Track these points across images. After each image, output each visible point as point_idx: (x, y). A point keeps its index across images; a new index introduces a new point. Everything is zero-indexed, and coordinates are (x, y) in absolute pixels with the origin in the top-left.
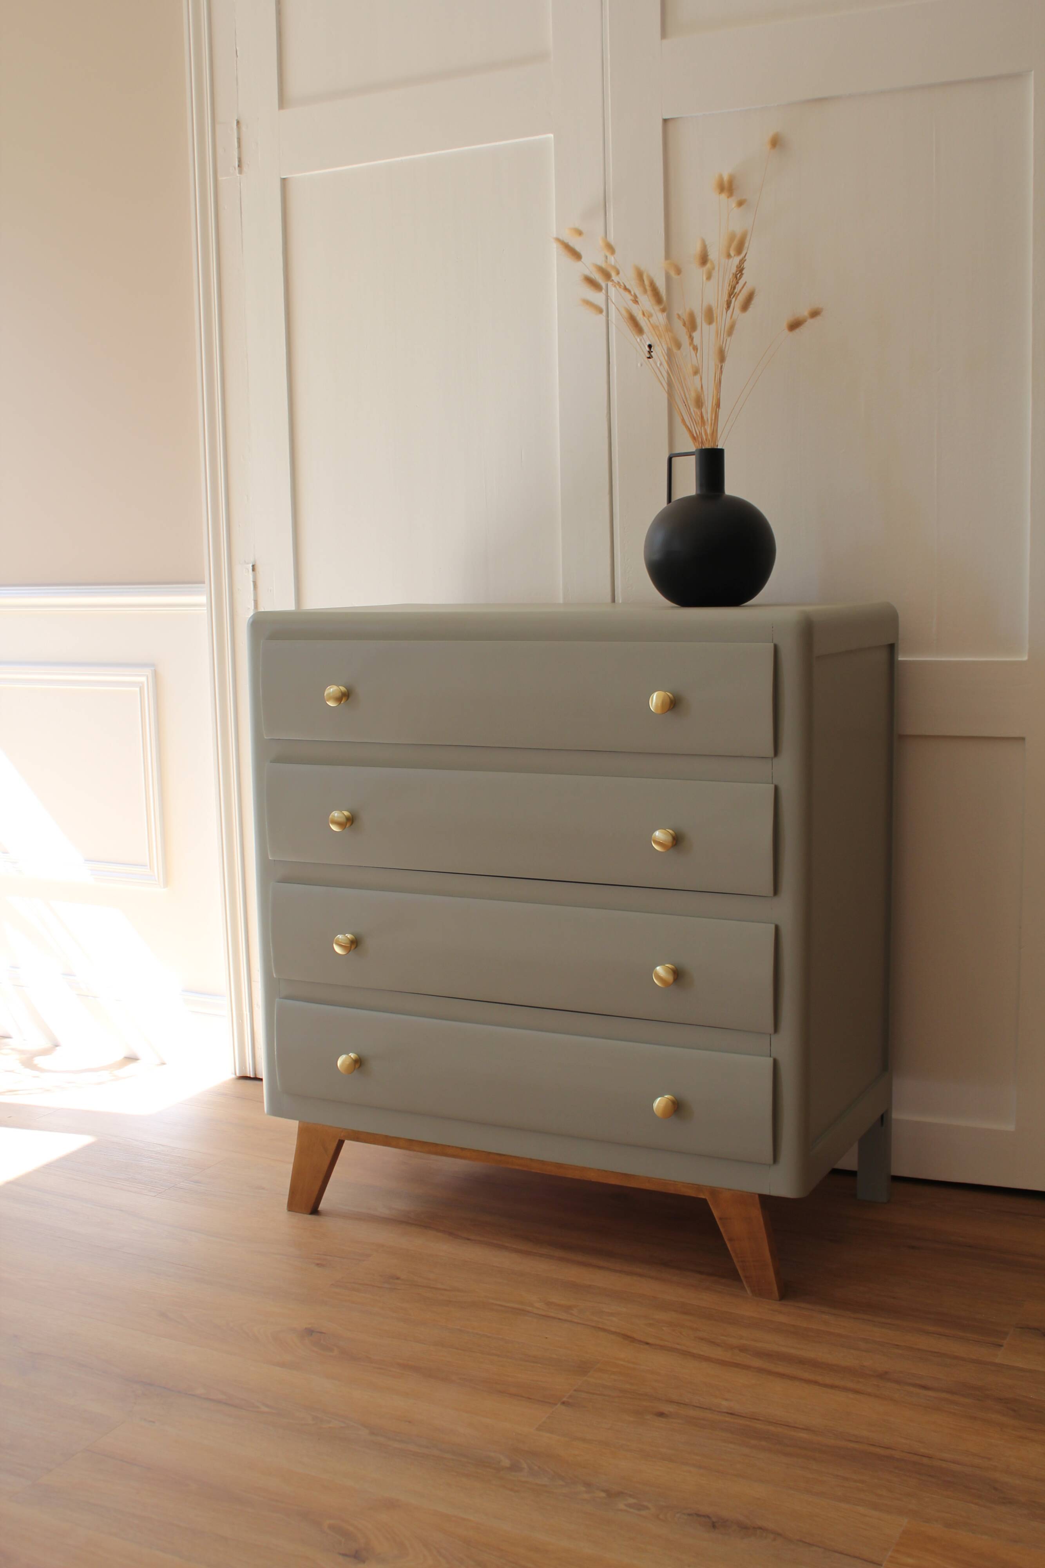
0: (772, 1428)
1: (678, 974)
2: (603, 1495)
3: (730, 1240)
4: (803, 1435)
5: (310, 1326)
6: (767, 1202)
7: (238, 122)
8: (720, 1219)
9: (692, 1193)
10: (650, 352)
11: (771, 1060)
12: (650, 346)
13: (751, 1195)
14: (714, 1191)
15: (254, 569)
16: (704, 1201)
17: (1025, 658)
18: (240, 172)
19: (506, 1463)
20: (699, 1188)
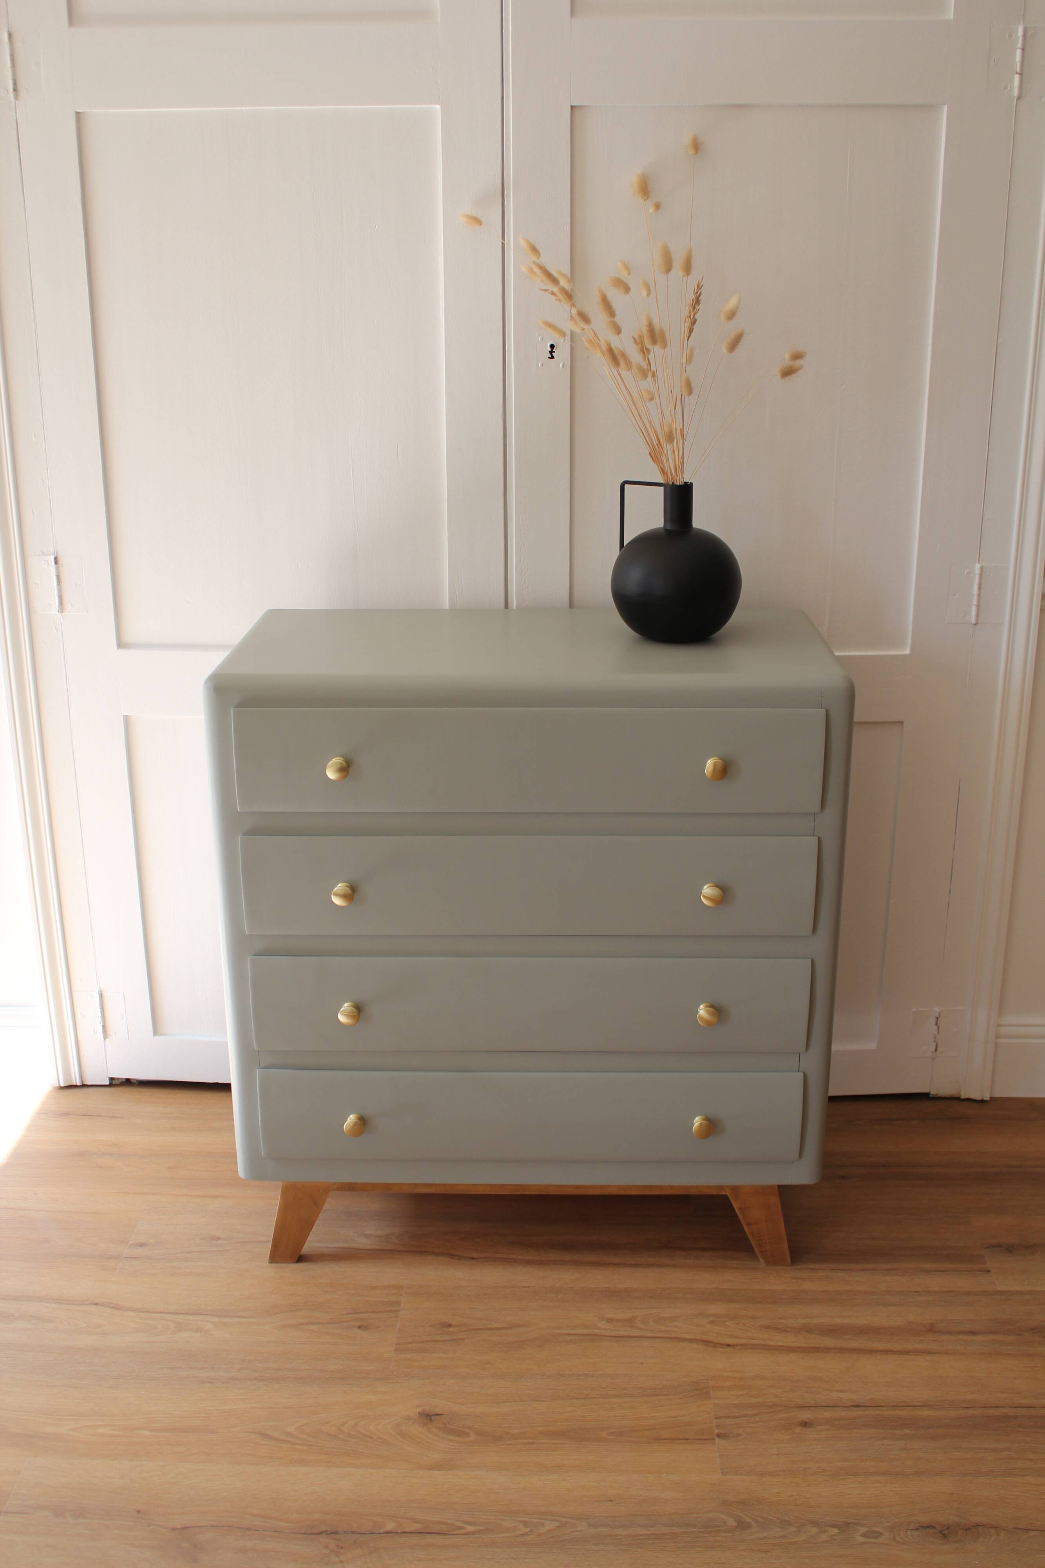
0: (898, 1412)
1: (718, 1010)
2: (835, 1531)
3: (748, 1225)
4: (927, 1412)
5: (420, 1410)
6: (784, 1190)
7: (10, 35)
8: (740, 1209)
9: (714, 1192)
10: (551, 352)
11: (800, 1075)
12: (552, 346)
13: (771, 1187)
14: (735, 1189)
15: (56, 563)
16: (726, 1197)
17: (907, 652)
18: (17, 97)
19: (731, 1522)
20: (721, 1187)
